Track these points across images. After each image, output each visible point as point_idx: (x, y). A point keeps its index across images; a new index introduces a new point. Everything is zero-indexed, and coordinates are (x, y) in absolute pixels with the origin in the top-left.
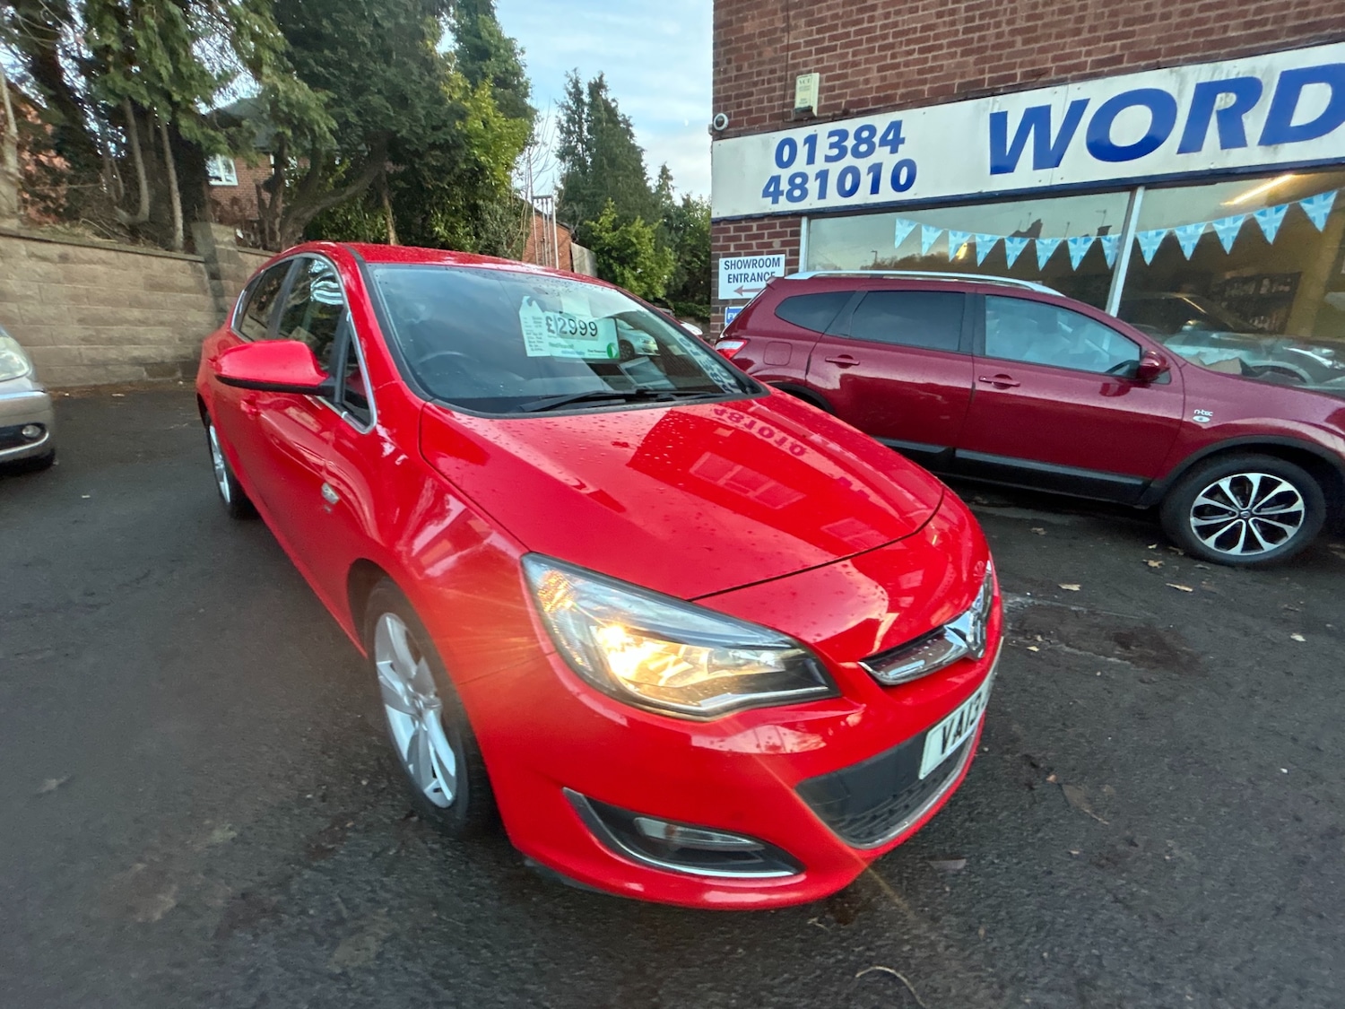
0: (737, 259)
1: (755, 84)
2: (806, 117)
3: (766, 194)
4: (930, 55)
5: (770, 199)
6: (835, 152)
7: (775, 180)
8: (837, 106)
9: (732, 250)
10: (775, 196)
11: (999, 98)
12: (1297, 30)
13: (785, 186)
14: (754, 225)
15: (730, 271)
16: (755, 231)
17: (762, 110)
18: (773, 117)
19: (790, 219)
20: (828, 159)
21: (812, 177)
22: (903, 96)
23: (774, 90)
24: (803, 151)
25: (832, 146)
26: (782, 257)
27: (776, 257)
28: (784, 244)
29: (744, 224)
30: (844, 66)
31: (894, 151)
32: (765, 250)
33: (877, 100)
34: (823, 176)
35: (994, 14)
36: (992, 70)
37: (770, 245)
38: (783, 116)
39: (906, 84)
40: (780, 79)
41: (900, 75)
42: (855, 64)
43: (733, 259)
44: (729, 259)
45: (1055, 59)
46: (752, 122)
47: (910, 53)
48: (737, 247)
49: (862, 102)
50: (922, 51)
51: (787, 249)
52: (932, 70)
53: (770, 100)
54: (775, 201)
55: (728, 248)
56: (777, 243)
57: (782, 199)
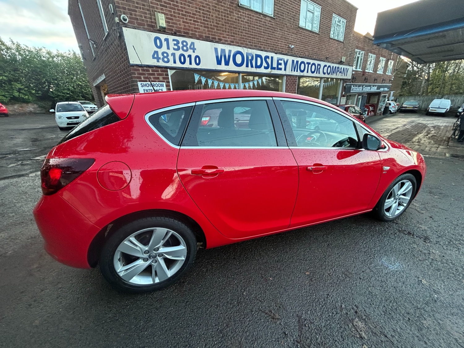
0: (146, 83)
1: (137, 7)
2: (162, 30)
3: (154, 58)
4: (196, 23)
5: (156, 60)
6: (176, 47)
7: (156, 52)
8: (172, 30)
9: (143, 79)
10: (158, 59)
11: (215, 43)
12: (255, 46)
13: (160, 56)
14: (150, 69)
15: (144, 88)
16: (151, 72)
17: (143, 20)
18: (148, 25)
19: (164, 69)
20: (174, 49)
21: (170, 55)
22: (192, 34)
23: (146, 13)
24: (164, 44)
25: (175, 45)
26: (164, 83)
27: (162, 83)
28: (164, 78)
29: (145, 68)
30: (171, 15)
31: (194, 52)
32: (157, 80)
33: (185, 33)
34: (173, 55)
35: (209, 18)
36: (211, 35)
37: (158, 78)
38: (152, 26)
39: (192, 30)
40: (148, 10)
41: (190, 27)
42: (175, 17)
43: (144, 83)
44: (143, 83)
45: (223, 37)
46: (140, 24)
47: (191, 20)
48: (144, 78)
49: (180, 32)
50: (194, 21)
51: (165, 80)
52: (197, 28)
53: (145, 17)
54: (158, 61)
55: (140, 78)
56: (161, 78)
57: (161, 61)
